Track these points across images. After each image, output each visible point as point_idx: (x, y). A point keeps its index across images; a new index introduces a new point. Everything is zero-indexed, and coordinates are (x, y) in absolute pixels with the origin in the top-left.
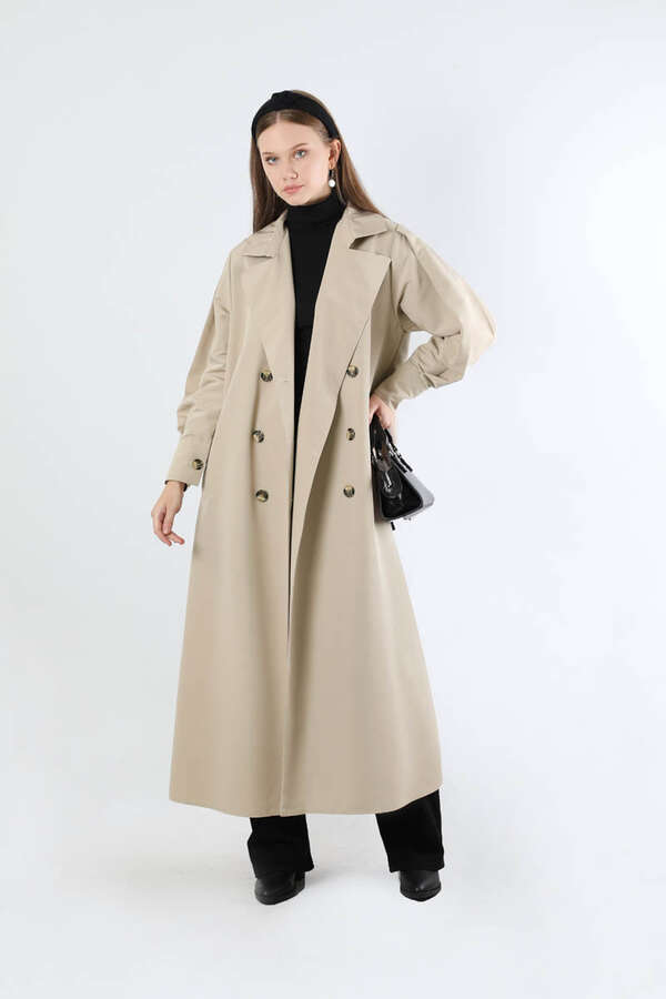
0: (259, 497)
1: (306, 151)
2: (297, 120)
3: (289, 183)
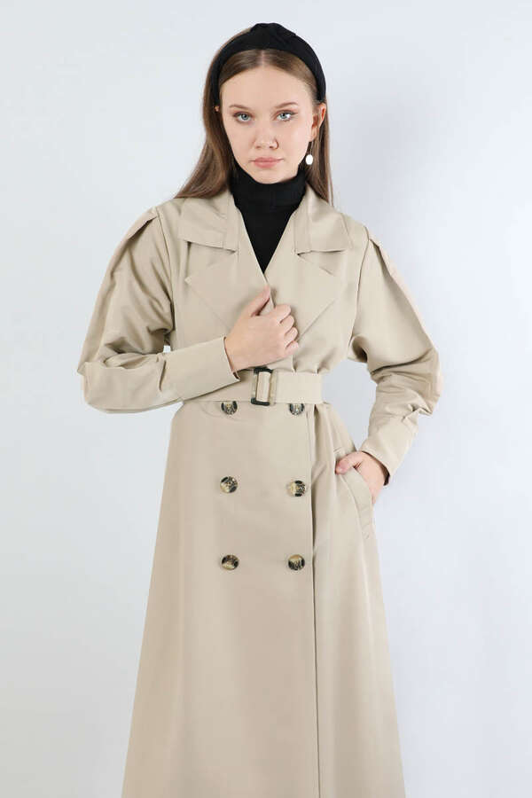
0: (226, 565)
1: (292, 113)
2: (282, 64)
3: (265, 153)
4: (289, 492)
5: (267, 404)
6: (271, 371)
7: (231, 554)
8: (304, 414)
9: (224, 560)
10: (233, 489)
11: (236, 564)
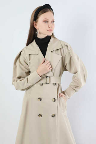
4: (52, 101)
5: (49, 84)
6: (49, 77)
7: (40, 114)
8: (56, 85)
9: (39, 115)
10: (41, 100)
11: (41, 116)
